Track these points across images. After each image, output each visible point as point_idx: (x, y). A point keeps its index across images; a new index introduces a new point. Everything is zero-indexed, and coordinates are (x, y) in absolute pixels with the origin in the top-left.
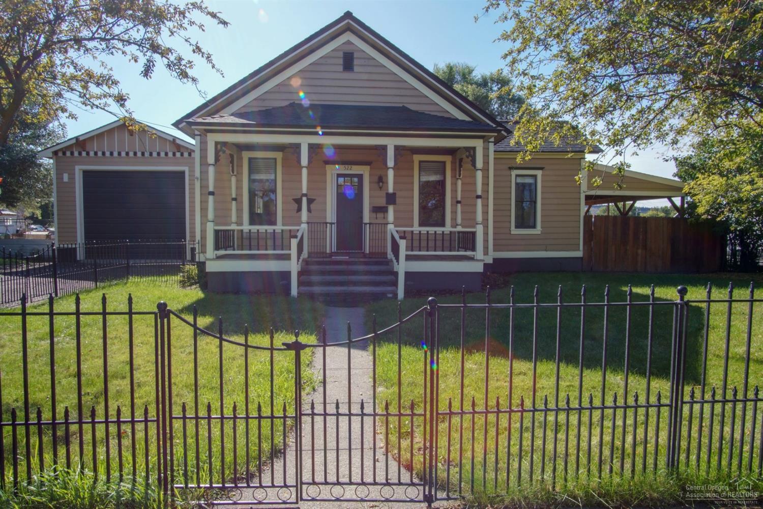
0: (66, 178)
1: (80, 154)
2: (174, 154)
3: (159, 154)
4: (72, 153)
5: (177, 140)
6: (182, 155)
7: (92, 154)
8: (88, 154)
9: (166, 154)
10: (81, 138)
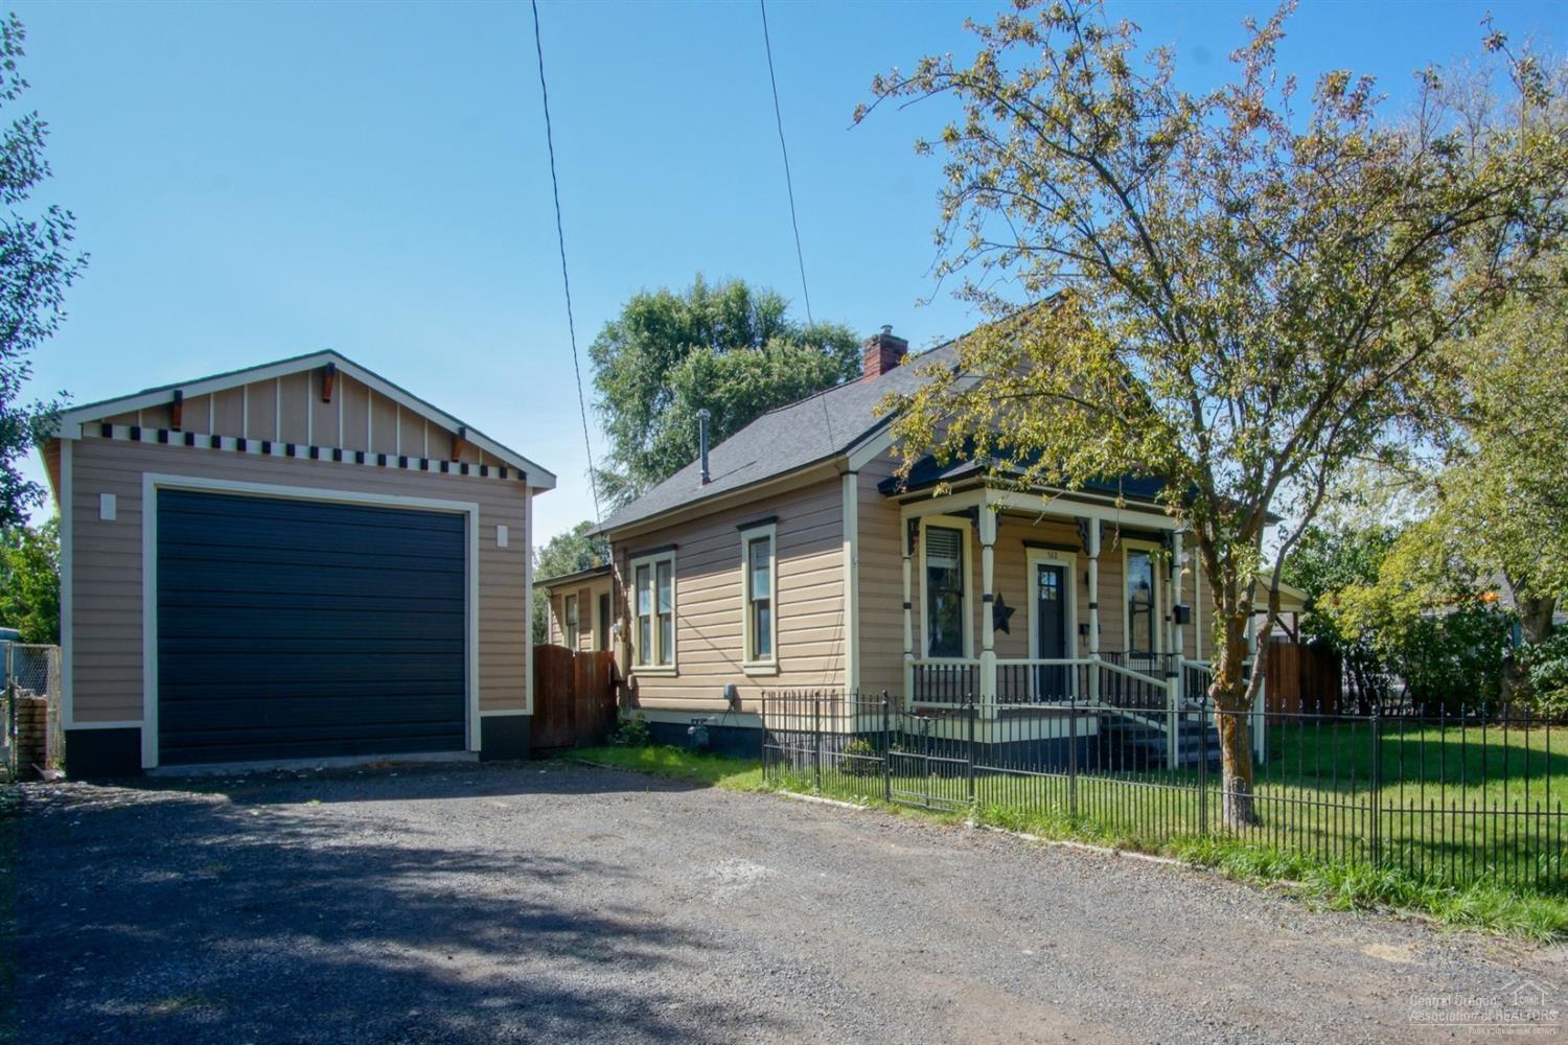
0: (108, 507)
1: (163, 437)
2: (444, 467)
3: (403, 462)
4: (135, 434)
5: (467, 431)
6: (464, 469)
7: (202, 441)
8: (189, 439)
9: (424, 465)
10: (187, 394)
